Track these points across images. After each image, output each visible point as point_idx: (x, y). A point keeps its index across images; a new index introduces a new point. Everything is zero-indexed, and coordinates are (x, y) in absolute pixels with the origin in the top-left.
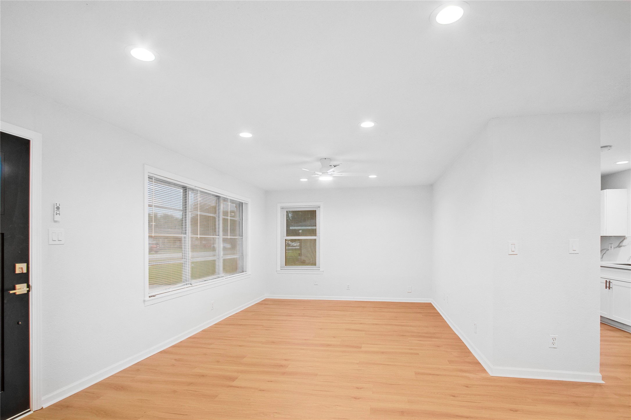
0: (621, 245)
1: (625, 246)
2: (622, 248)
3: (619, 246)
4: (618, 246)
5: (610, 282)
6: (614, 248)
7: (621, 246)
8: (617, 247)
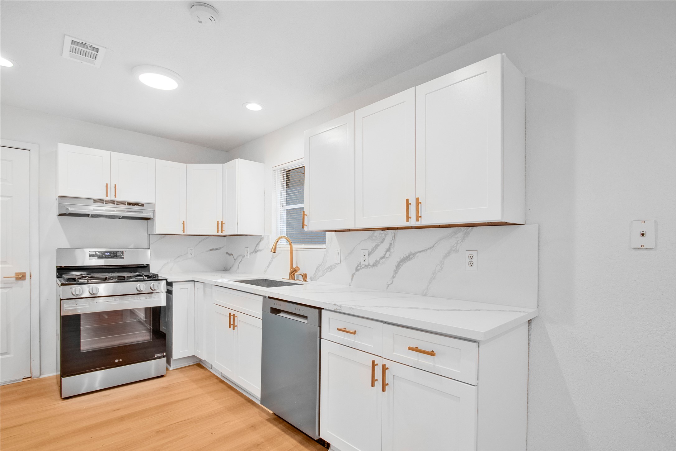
0: (257, 249)
1: (262, 250)
2: (259, 253)
3: (256, 251)
4: (254, 251)
5: (234, 315)
6: (251, 253)
7: (258, 251)
8: (253, 253)
